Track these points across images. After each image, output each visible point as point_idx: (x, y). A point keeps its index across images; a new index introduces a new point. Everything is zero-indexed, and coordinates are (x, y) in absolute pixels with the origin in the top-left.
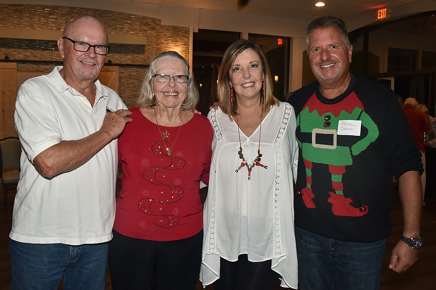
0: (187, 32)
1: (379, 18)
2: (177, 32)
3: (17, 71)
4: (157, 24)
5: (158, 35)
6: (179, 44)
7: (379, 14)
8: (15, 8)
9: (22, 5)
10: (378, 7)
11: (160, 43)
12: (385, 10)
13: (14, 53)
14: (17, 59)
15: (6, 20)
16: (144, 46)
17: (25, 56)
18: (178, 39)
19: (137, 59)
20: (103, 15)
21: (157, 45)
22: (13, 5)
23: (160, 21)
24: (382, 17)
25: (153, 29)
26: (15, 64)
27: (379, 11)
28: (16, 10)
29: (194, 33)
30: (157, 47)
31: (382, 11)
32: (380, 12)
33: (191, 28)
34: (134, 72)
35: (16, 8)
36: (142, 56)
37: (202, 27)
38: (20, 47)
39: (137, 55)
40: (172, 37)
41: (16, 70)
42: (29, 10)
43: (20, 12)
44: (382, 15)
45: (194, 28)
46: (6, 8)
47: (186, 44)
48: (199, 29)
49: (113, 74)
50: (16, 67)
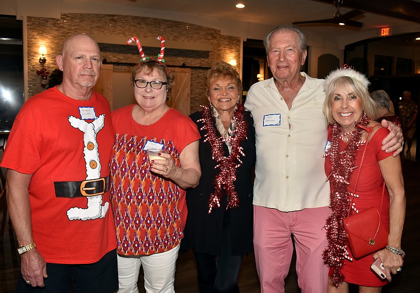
0: (239, 41)
1: (382, 35)
2: (232, 42)
3: (114, 72)
4: (218, 34)
5: (219, 43)
6: (233, 50)
7: (382, 32)
8: (110, 18)
9: (116, 16)
10: (383, 26)
11: (220, 50)
12: (388, 29)
13: (110, 56)
14: (113, 61)
15: (103, 27)
16: (209, 52)
17: (119, 58)
18: (232, 47)
19: (203, 62)
20: (179, 26)
21: (218, 51)
22: (109, 15)
23: (220, 31)
24: (385, 34)
25: (215, 38)
26: (112, 65)
27: (383, 29)
28: (112, 20)
29: (244, 42)
30: (217, 52)
31: (385, 29)
32: (383, 31)
33: (242, 38)
34: (201, 73)
35: (112, 17)
36: (206, 60)
37: (249, 37)
38: (114, 51)
39: (204, 59)
40: (228, 45)
41: (112, 71)
42: (122, 20)
43: (115, 21)
44: (385, 32)
45: (243, 39)
46: (104, 17)
47: (238, 51)
48: (247, 39)
49: (186, 75)
50: (112, 68)
